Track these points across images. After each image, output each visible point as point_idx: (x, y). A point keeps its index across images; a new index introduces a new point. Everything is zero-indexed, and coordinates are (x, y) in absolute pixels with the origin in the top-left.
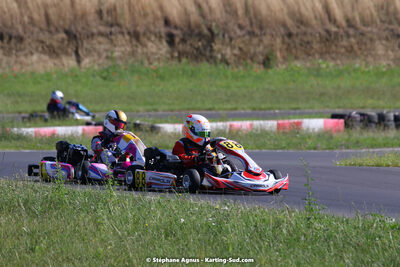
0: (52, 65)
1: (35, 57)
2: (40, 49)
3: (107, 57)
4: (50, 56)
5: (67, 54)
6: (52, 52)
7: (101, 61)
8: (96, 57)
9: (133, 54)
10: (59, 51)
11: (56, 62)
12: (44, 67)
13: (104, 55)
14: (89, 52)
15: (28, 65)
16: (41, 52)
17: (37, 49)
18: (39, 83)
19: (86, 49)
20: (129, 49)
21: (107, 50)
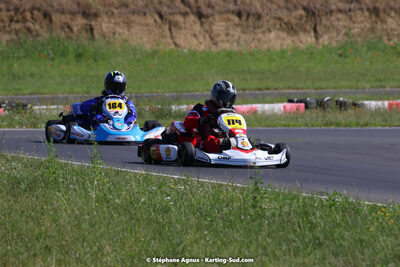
0: (290, 42)
1: (272, 35)
2: (278, 26)
3: (346, 34)
4: (289, 33)
5: (305, 30)
6: (290, 29)
7: (340, 38)
8: (334, 35)
9: (372, 30)
10: (298, 29)
11: (294, 38)
12: (282, 45)
13: (343, 32)
14: (327, 29)
15: (265, 42)
16: (279, 30)
17: (274, 27)
18: (274, 60)
19: (325, 26)
20: (368, 25)
21: (345, 27)
